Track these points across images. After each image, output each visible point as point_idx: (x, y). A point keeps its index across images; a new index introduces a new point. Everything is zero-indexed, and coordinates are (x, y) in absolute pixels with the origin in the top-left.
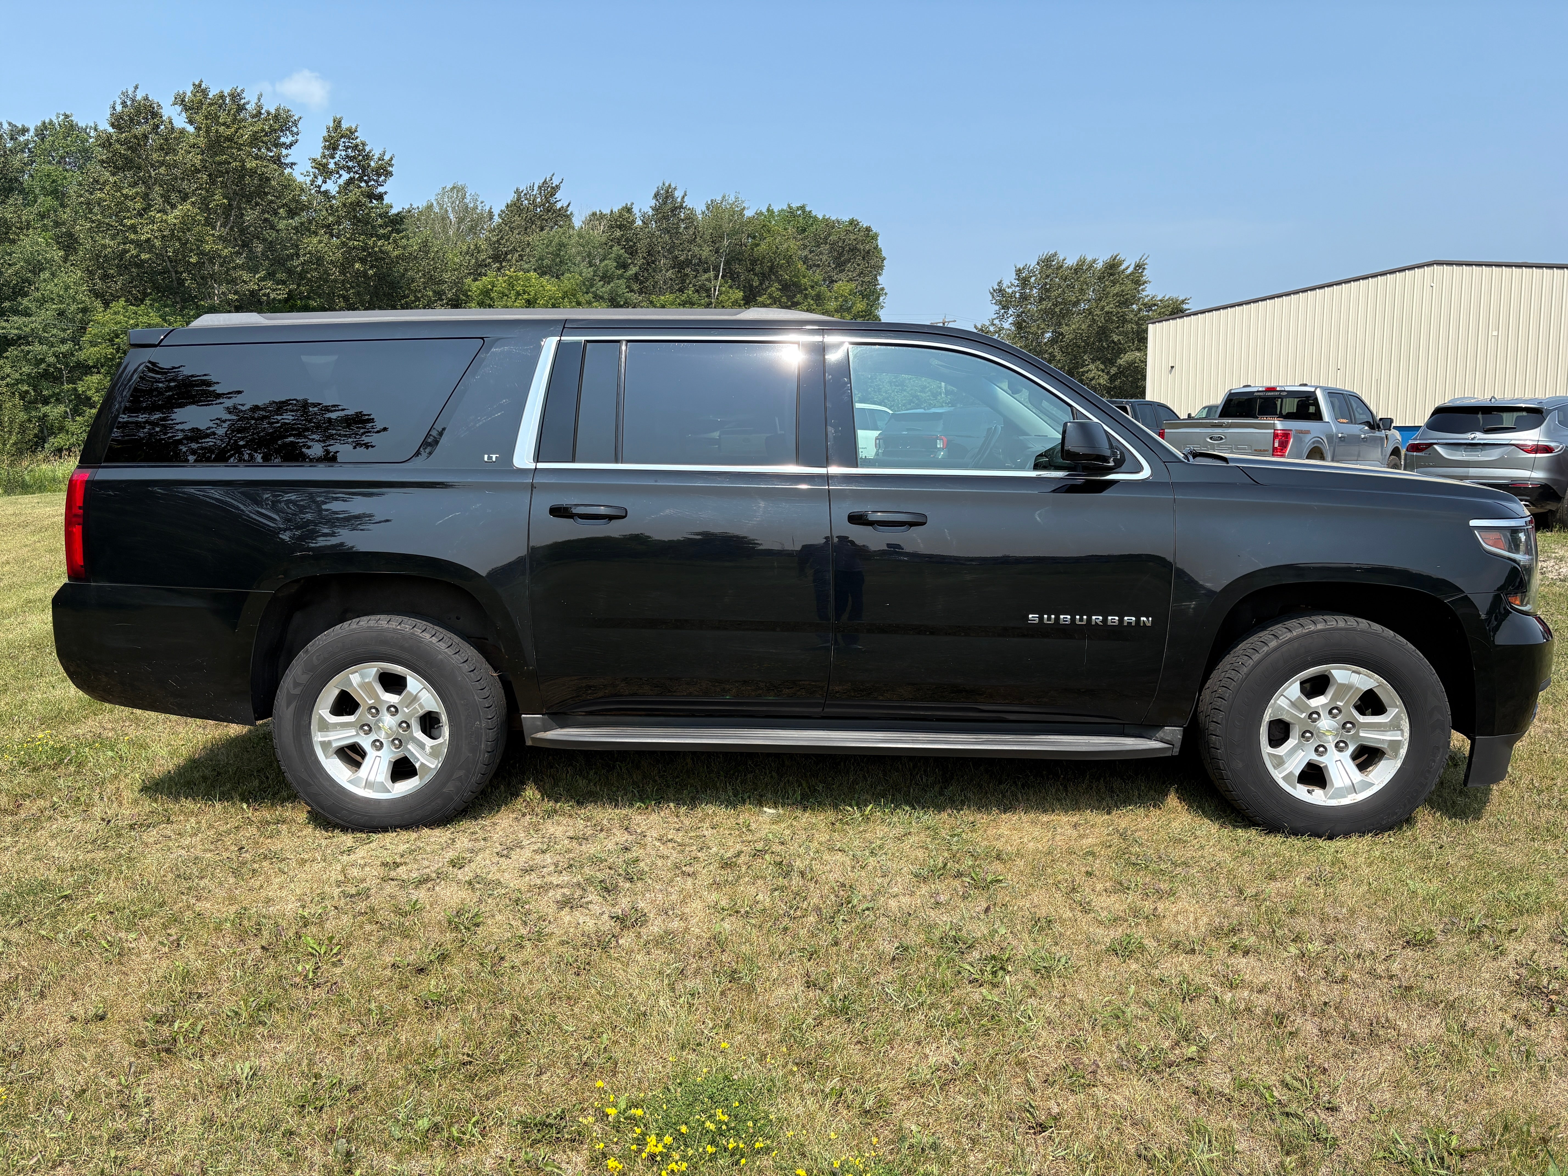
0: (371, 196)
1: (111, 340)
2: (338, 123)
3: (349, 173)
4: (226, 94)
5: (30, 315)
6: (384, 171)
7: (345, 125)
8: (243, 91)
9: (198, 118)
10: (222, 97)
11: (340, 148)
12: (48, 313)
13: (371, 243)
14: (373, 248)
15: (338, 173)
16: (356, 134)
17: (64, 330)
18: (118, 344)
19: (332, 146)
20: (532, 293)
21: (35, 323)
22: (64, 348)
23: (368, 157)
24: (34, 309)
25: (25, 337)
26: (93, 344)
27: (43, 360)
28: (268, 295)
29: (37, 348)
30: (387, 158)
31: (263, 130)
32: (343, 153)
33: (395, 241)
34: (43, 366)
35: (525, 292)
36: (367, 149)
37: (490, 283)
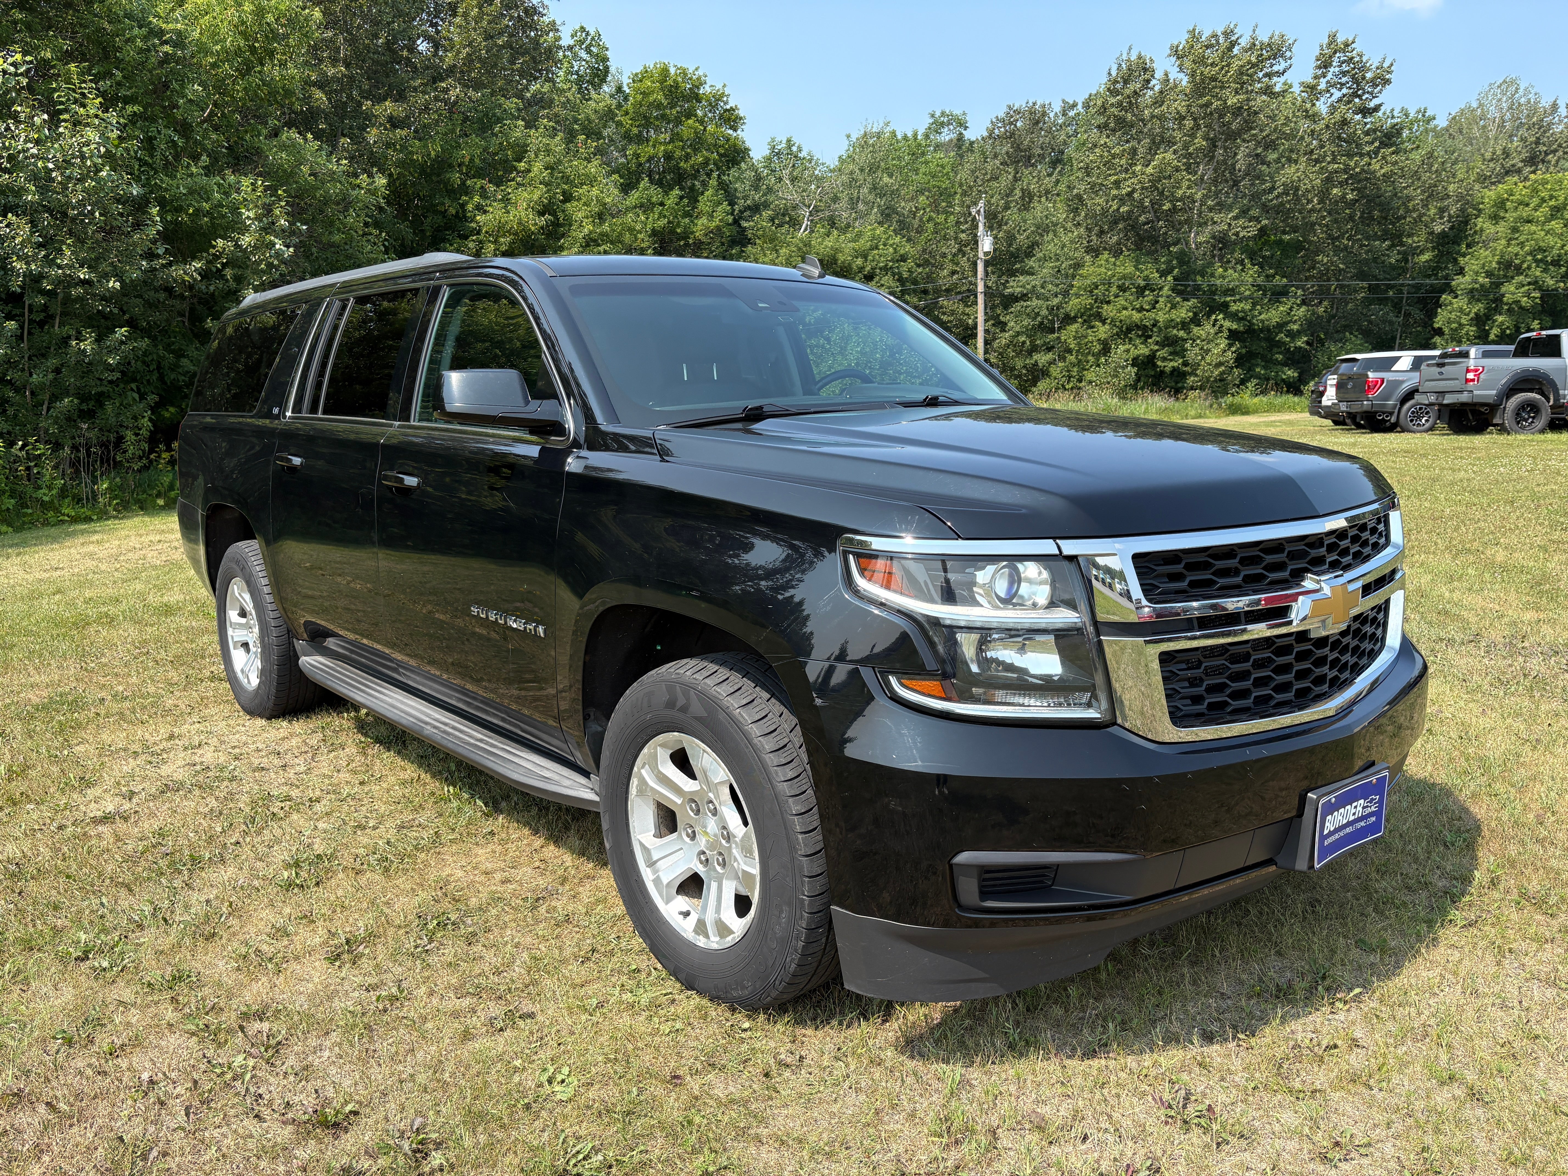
0: (1365, 111)
1: (1091, 292)
2: (1333, 38)
3: (1340, 89)
4: (1219, 34)
5: (1033, 274)
6: (1382, 80)
7: (1340, 39)
8: (1236, 26)
9: (1188, 63)
10: (1215, 36)
11: (1334, 64)
12: (1046, 271)
13: (1352, 164)
14: (1353, 169)
15: (1328, 91)
16: (1353, 46)
17: (1057, 285)
18: (1097, 295)
19: (1325, 64)
20: (1562, 199)
21: (1034, 281)
22: (1056, 301)
23: (1364, 69)
24: (1037, 268)
25: (1026, 295)
26: (1078, 296)
27: (1038, 314)
28: (1237, 234)
29: (1035, 302)
30: (1386, 65)
31: (1249, 62)
32: (1337, 69)
33: (1384, 158)
34: (1039, 319)
35: (1551, 197)
36: (1364, 59)
37: (1506, 192)
